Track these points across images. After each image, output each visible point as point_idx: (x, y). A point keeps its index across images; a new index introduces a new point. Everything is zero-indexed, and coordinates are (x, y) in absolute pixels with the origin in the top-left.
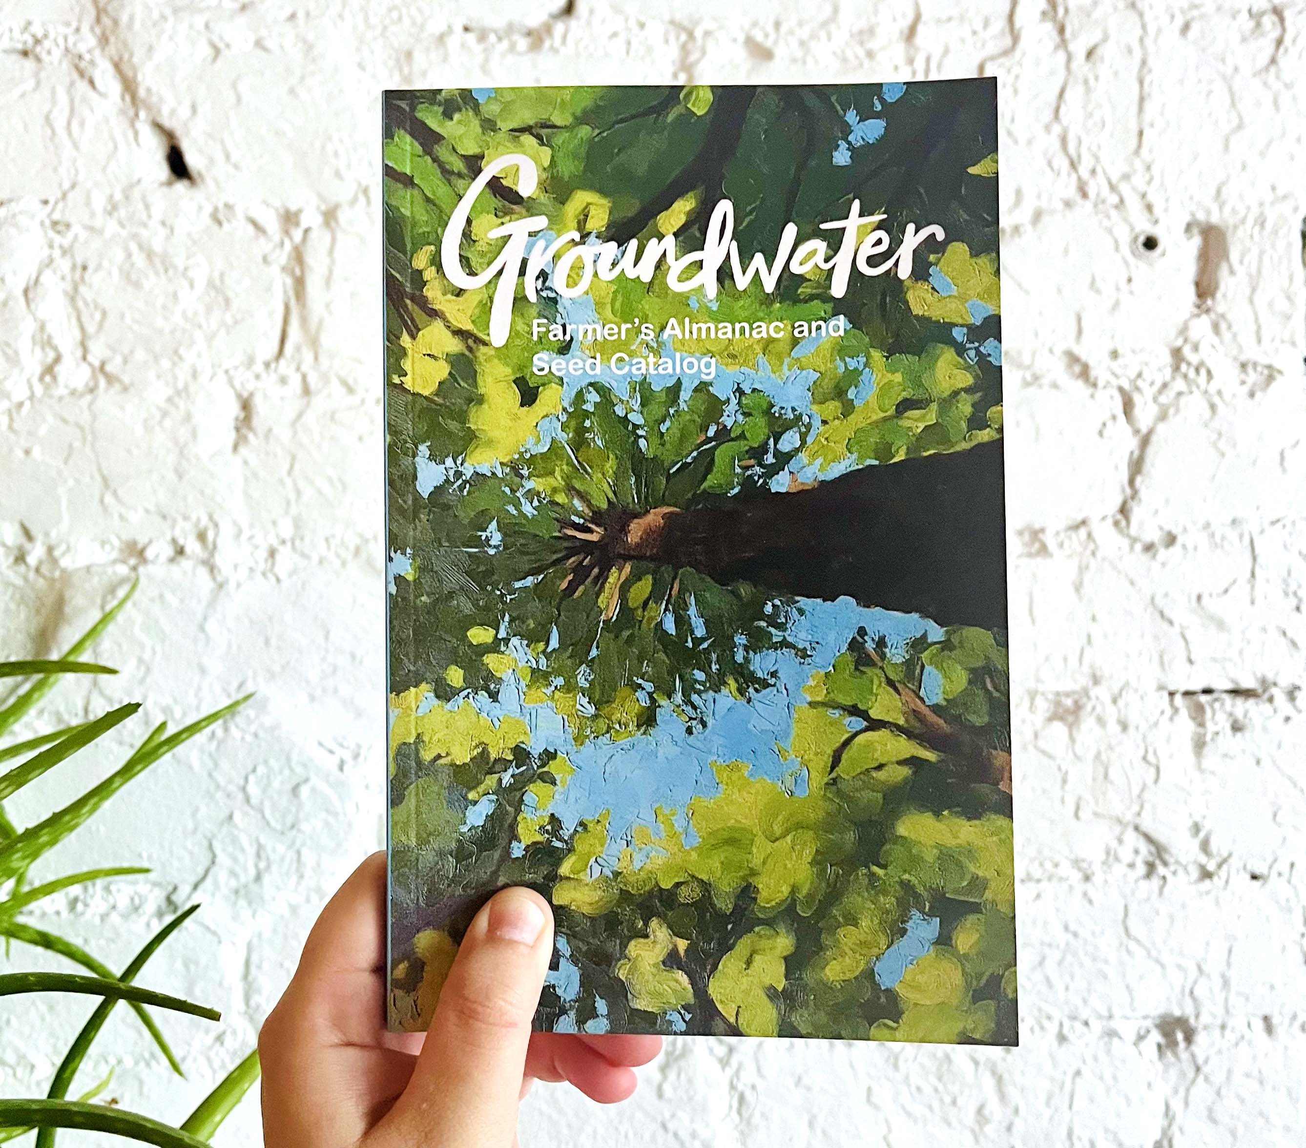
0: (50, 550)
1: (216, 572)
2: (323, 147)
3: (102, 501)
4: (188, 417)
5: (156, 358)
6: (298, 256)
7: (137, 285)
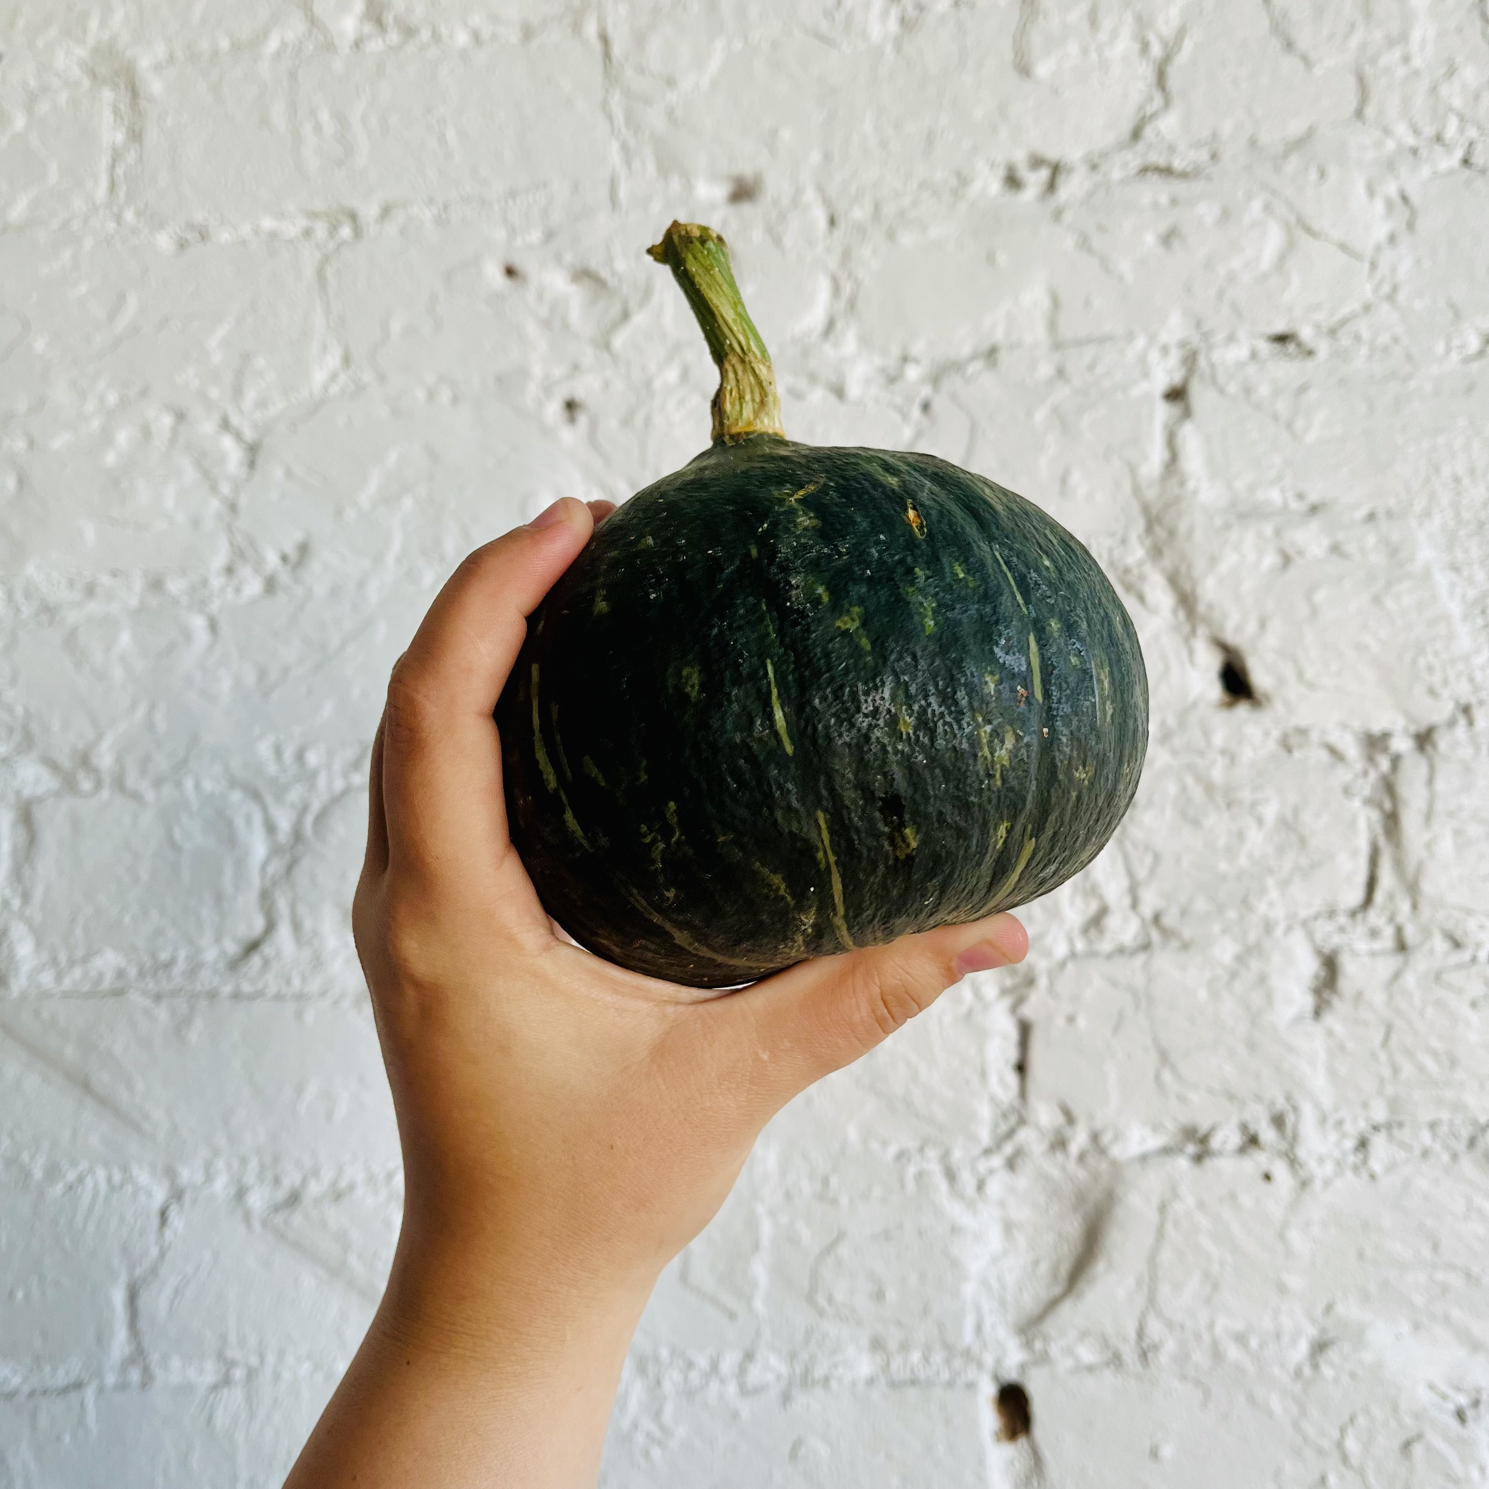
0: (1095, 1137)
1: (1297, 1166)
2: (1414, 661)
3: (1158, 1078)
4: (1262, 979)
5: (1220, 909)
6: (1389, 787)
7: (1196, 823)
